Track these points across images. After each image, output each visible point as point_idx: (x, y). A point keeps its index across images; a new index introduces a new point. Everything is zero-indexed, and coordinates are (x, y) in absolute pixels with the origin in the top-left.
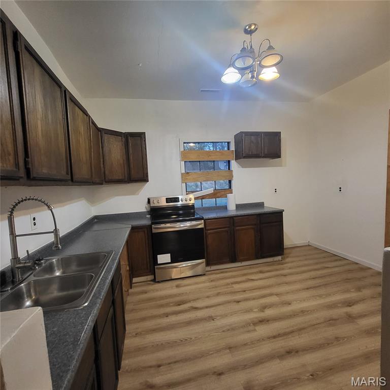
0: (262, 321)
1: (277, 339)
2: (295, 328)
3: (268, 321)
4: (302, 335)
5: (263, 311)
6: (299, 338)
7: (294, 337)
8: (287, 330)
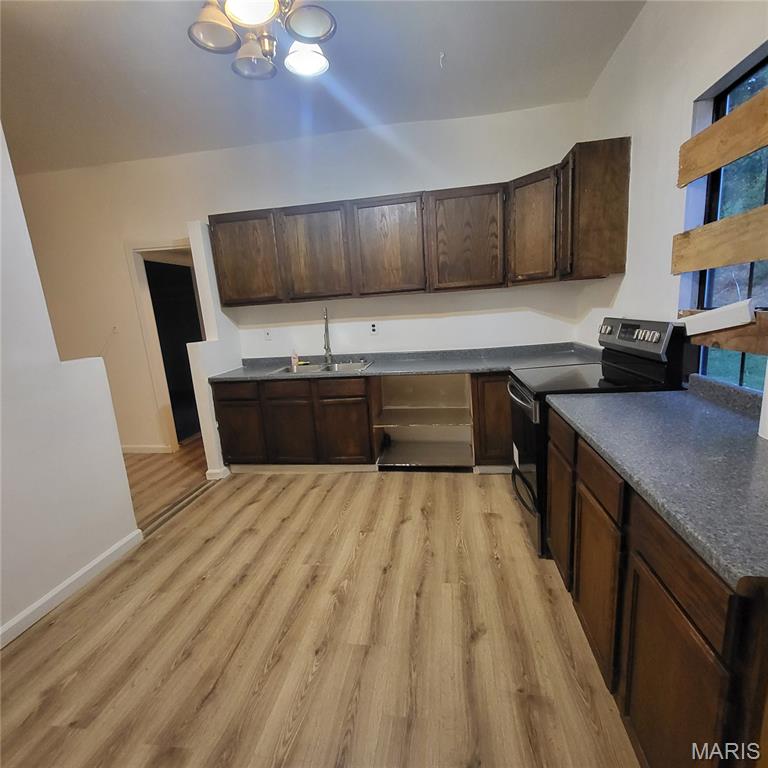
0: (313, 580)
1: (270, 577)
2: (262, 611)
3: (308, 586)
4: (243, 610)
5: (334, 592)
6: (245, 604)
7: (254, 597)
8: (270, 597)
